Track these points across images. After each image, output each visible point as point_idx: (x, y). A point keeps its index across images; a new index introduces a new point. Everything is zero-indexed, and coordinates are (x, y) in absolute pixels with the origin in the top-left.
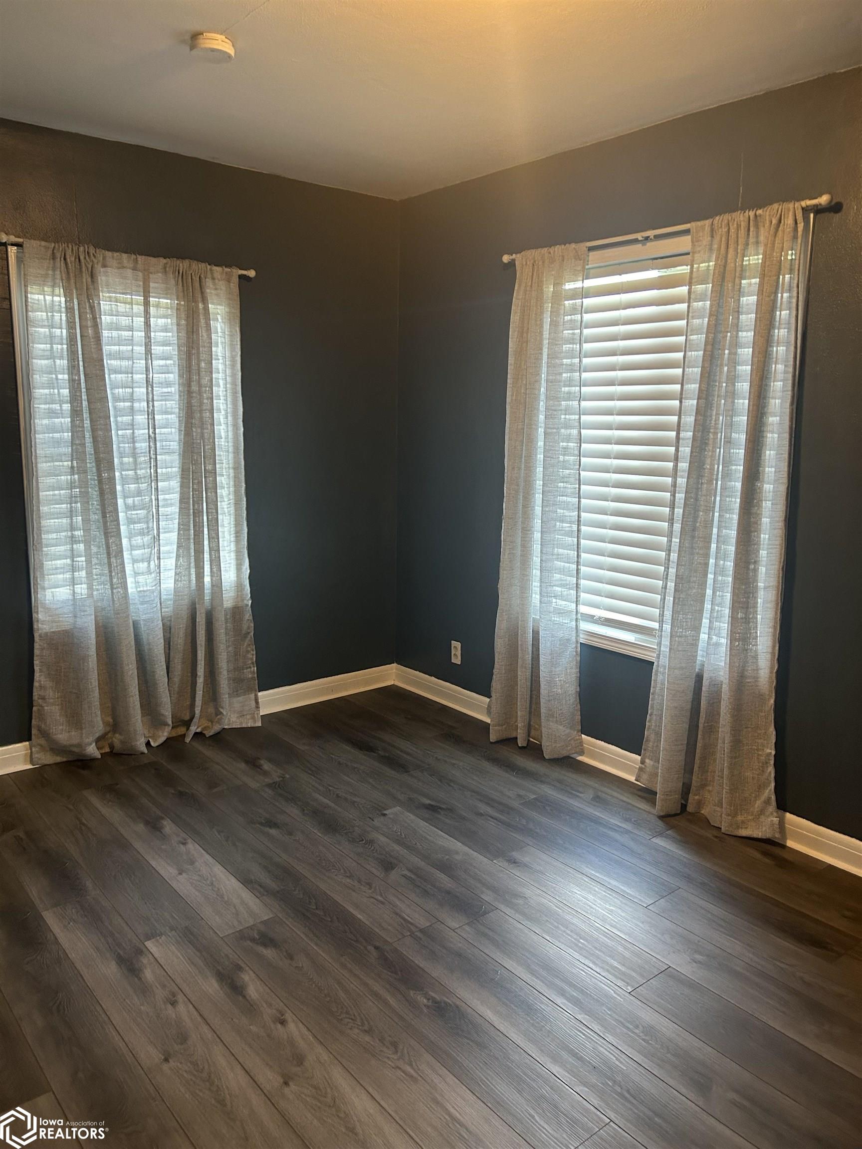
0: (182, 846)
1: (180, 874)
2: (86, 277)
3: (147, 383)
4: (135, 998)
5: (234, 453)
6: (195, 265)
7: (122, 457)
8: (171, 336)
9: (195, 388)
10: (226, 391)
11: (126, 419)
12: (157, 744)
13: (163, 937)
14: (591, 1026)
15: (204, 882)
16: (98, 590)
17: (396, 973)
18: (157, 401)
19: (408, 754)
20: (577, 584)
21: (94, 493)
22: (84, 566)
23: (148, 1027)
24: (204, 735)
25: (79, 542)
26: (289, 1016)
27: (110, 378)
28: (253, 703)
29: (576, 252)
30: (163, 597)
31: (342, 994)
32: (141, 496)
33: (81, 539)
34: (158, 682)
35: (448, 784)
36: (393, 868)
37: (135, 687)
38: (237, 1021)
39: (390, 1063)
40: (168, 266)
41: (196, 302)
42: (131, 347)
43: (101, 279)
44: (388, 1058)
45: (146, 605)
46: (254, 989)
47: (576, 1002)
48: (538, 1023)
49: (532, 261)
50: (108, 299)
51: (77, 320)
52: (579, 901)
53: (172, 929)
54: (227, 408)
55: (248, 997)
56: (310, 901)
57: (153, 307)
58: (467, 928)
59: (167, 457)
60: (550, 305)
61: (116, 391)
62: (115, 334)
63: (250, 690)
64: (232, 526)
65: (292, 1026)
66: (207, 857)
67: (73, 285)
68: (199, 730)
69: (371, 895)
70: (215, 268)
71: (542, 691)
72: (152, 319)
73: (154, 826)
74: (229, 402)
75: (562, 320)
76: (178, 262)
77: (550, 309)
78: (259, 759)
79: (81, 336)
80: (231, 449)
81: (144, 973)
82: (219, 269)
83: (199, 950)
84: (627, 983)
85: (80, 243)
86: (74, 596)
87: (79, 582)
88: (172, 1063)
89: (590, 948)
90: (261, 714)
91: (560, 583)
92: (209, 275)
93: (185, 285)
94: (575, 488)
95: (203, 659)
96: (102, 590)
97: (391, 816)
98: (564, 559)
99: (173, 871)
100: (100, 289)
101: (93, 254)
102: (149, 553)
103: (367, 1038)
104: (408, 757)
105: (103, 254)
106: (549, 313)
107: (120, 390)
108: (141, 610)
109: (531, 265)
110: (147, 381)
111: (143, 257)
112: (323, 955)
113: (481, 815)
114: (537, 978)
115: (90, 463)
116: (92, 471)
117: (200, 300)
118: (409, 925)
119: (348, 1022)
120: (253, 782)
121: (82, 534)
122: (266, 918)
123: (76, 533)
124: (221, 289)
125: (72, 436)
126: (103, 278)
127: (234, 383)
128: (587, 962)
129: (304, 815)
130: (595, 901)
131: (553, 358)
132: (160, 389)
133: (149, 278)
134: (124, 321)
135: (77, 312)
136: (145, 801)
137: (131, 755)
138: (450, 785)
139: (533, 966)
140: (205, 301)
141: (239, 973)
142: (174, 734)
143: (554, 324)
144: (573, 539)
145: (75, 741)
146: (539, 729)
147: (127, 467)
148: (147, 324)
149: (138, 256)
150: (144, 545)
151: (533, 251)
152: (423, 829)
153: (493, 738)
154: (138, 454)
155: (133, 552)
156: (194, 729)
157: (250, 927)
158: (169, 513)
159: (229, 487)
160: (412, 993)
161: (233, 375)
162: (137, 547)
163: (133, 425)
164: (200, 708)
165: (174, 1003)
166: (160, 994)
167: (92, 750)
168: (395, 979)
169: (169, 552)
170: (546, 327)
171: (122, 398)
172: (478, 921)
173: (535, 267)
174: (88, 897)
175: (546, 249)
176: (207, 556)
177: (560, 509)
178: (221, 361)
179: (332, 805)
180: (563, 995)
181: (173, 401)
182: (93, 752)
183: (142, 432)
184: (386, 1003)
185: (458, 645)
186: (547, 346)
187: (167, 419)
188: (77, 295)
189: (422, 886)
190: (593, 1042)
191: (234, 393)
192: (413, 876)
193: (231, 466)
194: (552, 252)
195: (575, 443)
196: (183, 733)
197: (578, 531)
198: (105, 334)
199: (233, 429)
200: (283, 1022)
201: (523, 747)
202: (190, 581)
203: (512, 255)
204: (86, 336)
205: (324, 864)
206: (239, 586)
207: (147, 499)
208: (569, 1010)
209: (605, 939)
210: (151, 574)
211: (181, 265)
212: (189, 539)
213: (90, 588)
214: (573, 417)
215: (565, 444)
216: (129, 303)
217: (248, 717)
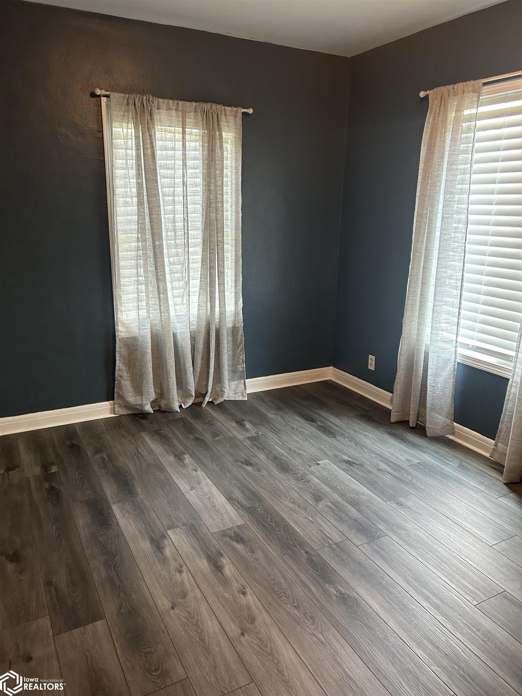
0: (194, 472)
1: (192, 490)
2: (147, 116)
3: (183, 184)
4: (159, 565)
5: (236, 230)
6: (214, 106)
7: (167, 232)
8: (199, 154)
9: (212, 188)
10: (232, 189)
11: (170, 208)
12: (186, 407)
13: (178, 529)
14: (446, 625)
15: (205, 496)
16: (153, 313)
17: (317, 570)
18: (189, 196)
19: (337, 426)
20: (458, 322)
21: (151, 254)
22: (145, 299)
23: (164, 585)
24: (213, 403)
25: (142, 284)
26: (248, 590)
27: (161, 181)
28: (243, 386)
29: (474, 87)
30: (191, 319)
31: (282, 580)
32: (178, 257)
33: (142, 282)
34: (187, 370)
35: (361, 448)
36: (321, 500)
37: (173, 373)
38: (216, 589)
39: (309, 631)
40: (197, 107)
41: (213, 130)
42: (174, 161)
43: (156, 117)
44: (308, 627)
45: (180, 324)
46: (228, 570)
47: (437, 607)
48: (409, 618)
49: (440, 96)
50: (160, 130)
51: (141, 144)
52: (443, 536)
53: (184, 524)
54: (232, 200)
55: (224, 574)
56: (267, 516)
57: (188, 135)
58: (366, 545)
59: (195, 232)
60: (452, 126)
61: (164, 189)
62: (164, 152)
63: (241, 378)
64: (233, 276)
65: (249, 597)
66: (208, 480)
67: (139, 121)
68: (210, 400)
69: (306, 516)
70: (227, 108)
71: (428, 392)
72: (187, 143)
73: (179, 457)
74: (233, 197)
75: (460, 137)
76: (204, 105)
77: (451, 130)
78: (244, 421)
79: (144, 154)
80: (234, 227)
81: (165, 551)
82: (229, 108)
83: (198, 541)
84: (474, 598)
85: (143, 93)
86: (139, 316)
87: (141, 308)
88: (176, 610)
89: (449, 570)
90: (247, 393)
91: (446, 321)
92: (223, 113)
93: (208, 120)
94: (462, 256)
95: (214, 358)
96: (155, 314)
97: (323, 466)
98: (450, 305)
99: (188, 487)
100: (156, 124)
101: (152, 101)
102: (183, 292)
103: (296, 612)
104: (336, 428)
105: (158, 100)
106: (451, 132)
107: (167, 189)
108: (178, 327)
109: (440, 98)
110: (183, 183)
111: (182, 102)
112: (273, 553)
113: (381, 470)
114: (411, 586)
115: (149, 235)
116: (150, 240)
117: (217, 129)
118: (329, 540)
119: (285, 599)
120: (240, 435)
121: (144, 279)
122: (239, 524)
123: (140, 278)
124: (230, 122)
125: (138, 218)
126: (158, 117)
127: (237, 184)
128: (446, 580)
129: (268, 459)
130: (455, 538)
131: (452, 164)
132: (191, 188)
133: (186, 115)
134: (170, 144)
135: (141, 139)
136: (175, 442)
137: (171, 412)
138: (362, 449)
139: (409, 578)
140: (220, 130)
141: (221, 558)
142: (196, 402)
143: (454, 140)
144: (457, 291)
145: (139, 402)
146: (424, 416)
147: (169, 238)
148: (184, 146)
149: (179, 101)
150: (180, 287)
151: (443, 87)
152: (342, 476)
153: (393, 419)
154: (177, 230)
155: (173, 291)
156: (207, 399)
157: (229, 528)
158: (195, 268)
159: (232, 252)
160: (327, 585)
161: (237, 179)
162: (175, 288)
163: (174, 212)
164: (211, 387)
165: (180, 572)
166: (173, 565)
167: (148, 408)
168: (317, 574)
169: (195, 292)
170: (448, 142)
171: (167, 194)
172: (374, 542)
173: (443, 99)
174: (138, 499)
175: (451, 86)
176: (217, 295)
177: (450, 270)
178: (229, 170)
179: (286, 454)
180: (427, 600)
181: (199, 196)
182: (149, 409)
183: (179, 216)
184: (309, 589)
185: (373, 358)
186: (447, 156)
187: (195, 208)
188: (142, 128)
189: (339, 515)
190: (446, 637)
191: (237, 191)
192: (333, 507)
193: (233, 238)
194: (456, 88)
195: (464, 224)
196: (201, 401)
197: (461, 286)
198: (158, 153)
199: (236, 214)
200: (244, 593)
201: (412, 428)
202: (207, 310)
203: (427, 92)
204: (147, 154)
205: (278, 493)
206: (236, 314)
207: (182, 258)
208: (431, 612)
209: (461, 565)
210: (184, 305)
211: (206, 106)
212: (207, 284)
213: (148, 312)
214: (463, 206)
215: (456, 225)
216: (173, 133)
217: (240, 394)
